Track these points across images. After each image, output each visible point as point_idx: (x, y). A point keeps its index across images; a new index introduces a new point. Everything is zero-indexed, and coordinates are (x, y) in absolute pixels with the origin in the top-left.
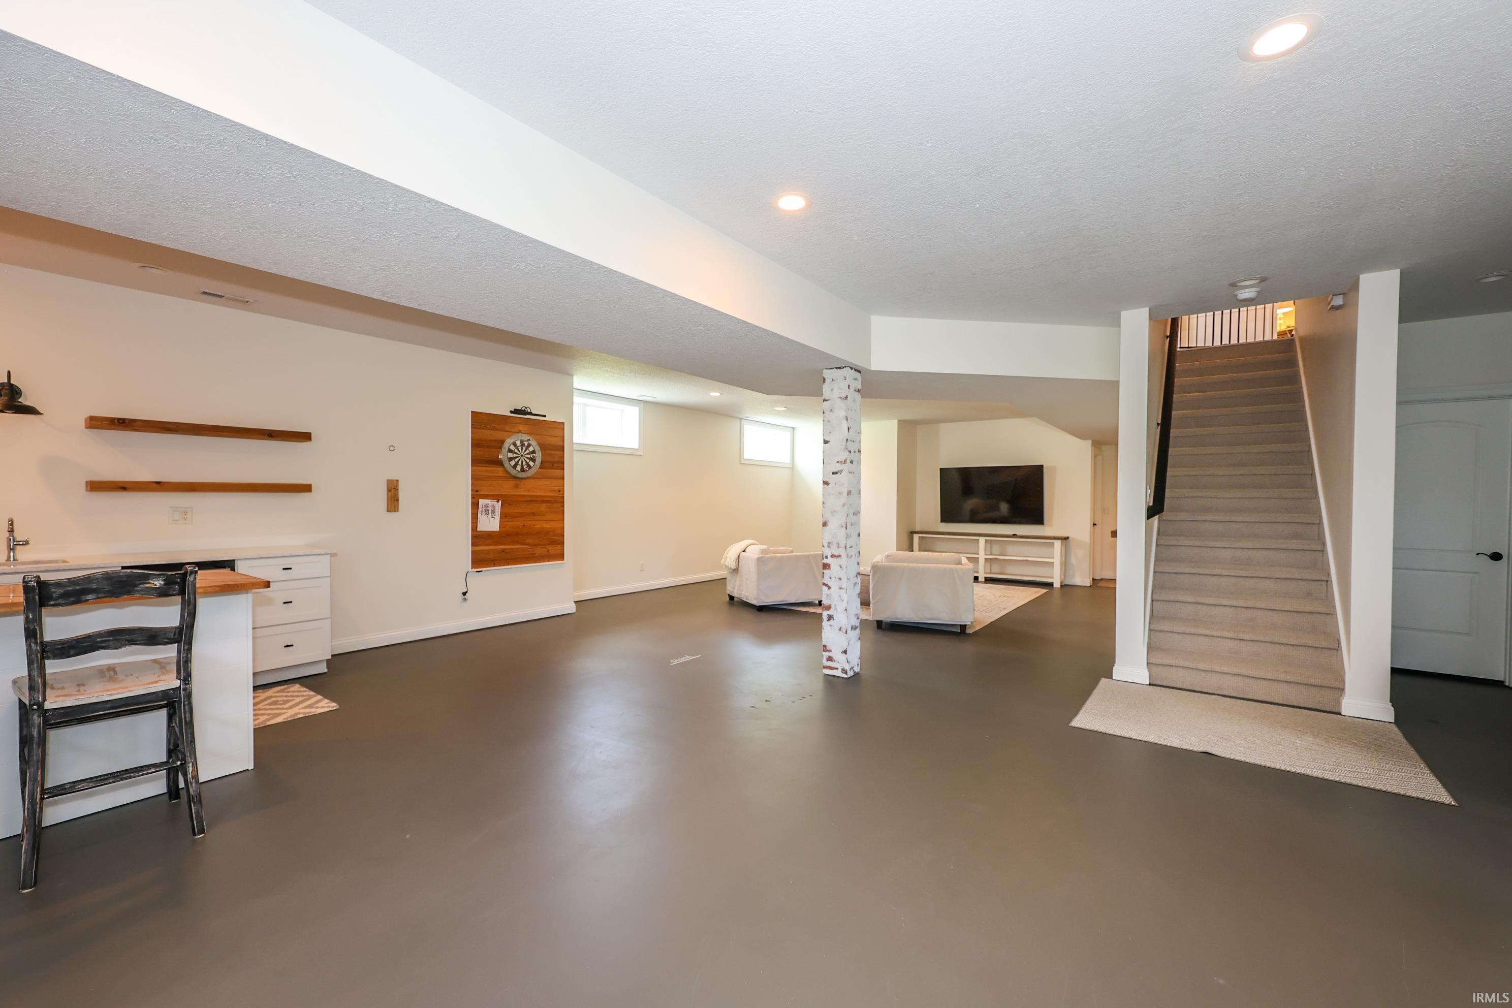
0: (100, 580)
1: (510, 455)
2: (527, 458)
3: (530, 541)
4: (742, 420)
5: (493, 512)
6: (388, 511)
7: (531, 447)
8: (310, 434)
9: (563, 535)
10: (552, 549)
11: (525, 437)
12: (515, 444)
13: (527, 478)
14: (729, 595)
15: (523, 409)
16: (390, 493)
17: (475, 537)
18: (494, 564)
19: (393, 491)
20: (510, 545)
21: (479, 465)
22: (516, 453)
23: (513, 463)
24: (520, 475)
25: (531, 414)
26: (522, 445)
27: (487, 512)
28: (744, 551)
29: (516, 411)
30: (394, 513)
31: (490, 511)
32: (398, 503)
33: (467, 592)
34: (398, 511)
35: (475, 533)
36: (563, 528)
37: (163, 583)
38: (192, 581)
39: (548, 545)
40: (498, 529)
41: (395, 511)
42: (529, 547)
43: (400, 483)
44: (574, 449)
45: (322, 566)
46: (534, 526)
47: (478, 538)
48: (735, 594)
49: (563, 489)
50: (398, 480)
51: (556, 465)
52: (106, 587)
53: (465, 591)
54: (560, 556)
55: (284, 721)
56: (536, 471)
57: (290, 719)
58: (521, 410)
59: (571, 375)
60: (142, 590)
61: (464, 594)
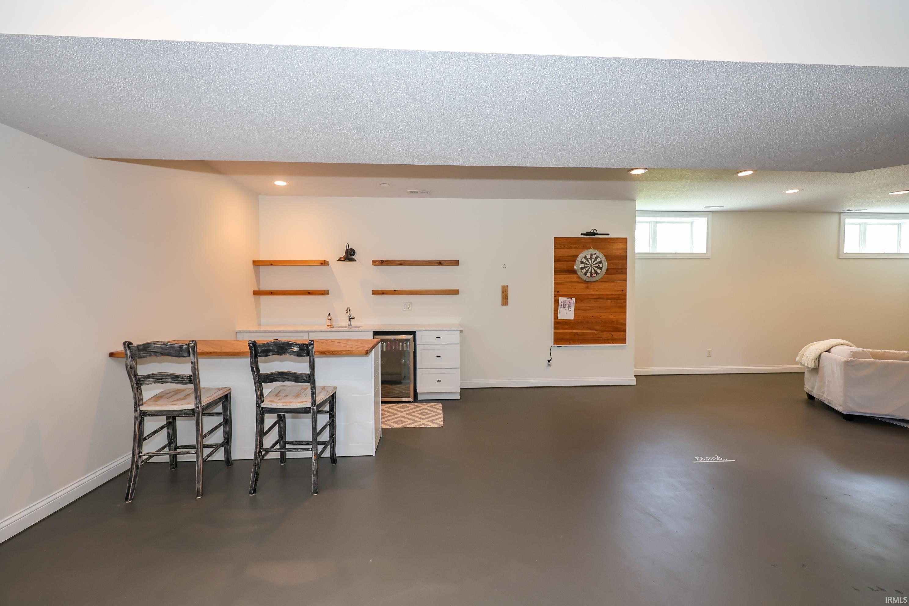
0: (273, 345)
1: (582, 266)
2: (595, 267)
3: (597, 327)
4: (842, 214)
5: (569, 306)
6: (502, 305)
7: (599, 258)
8: (458, 261)
9: (625, 325)
10: (616, 335)
11: (593, 251)
12: (586, 258)
13: (596, 281)
14: (807, 393)
15: (592, 231)
16: (503, 294)
17: (557, 323)
18: (570, 343)
19: (505, 292)
20: (582, 330)
21: (560, 274)
22: (586, 264)
23: (584, 271)
24: (590, 280)
25: (597, 234)
26: (591, 258)
27: (565, 306)
28: (828, 351)
29: (588, 234)
30: (506, 306)
31: (567, 306)
32: (508, 300)
33: (550, 360)
34: (507, 305)
35: (556, 321)
36: (625, 319)
37: (298, 349)
38: (311, 349)
39: (613, 331)
40: (572, 318)
41: (506, 305)
42: (596, 332)
43: (509, 288)
44: (636, 257)
45: (455, 337)
46: (601, 317)
47: (558, 324)
48: (815, 394)
49: (626, 289)
50: (507, 286)
51: (619, 271)
52: (275, 349)
53: (549, 359)
54: (623, 340)
55: (415, 427)
56: (602, 276)
57: (417, 427)
58: (591, 232)
59: (634, 200)
60: (290, 352)
61: (549, 361)
